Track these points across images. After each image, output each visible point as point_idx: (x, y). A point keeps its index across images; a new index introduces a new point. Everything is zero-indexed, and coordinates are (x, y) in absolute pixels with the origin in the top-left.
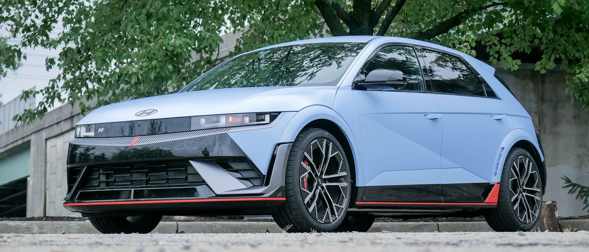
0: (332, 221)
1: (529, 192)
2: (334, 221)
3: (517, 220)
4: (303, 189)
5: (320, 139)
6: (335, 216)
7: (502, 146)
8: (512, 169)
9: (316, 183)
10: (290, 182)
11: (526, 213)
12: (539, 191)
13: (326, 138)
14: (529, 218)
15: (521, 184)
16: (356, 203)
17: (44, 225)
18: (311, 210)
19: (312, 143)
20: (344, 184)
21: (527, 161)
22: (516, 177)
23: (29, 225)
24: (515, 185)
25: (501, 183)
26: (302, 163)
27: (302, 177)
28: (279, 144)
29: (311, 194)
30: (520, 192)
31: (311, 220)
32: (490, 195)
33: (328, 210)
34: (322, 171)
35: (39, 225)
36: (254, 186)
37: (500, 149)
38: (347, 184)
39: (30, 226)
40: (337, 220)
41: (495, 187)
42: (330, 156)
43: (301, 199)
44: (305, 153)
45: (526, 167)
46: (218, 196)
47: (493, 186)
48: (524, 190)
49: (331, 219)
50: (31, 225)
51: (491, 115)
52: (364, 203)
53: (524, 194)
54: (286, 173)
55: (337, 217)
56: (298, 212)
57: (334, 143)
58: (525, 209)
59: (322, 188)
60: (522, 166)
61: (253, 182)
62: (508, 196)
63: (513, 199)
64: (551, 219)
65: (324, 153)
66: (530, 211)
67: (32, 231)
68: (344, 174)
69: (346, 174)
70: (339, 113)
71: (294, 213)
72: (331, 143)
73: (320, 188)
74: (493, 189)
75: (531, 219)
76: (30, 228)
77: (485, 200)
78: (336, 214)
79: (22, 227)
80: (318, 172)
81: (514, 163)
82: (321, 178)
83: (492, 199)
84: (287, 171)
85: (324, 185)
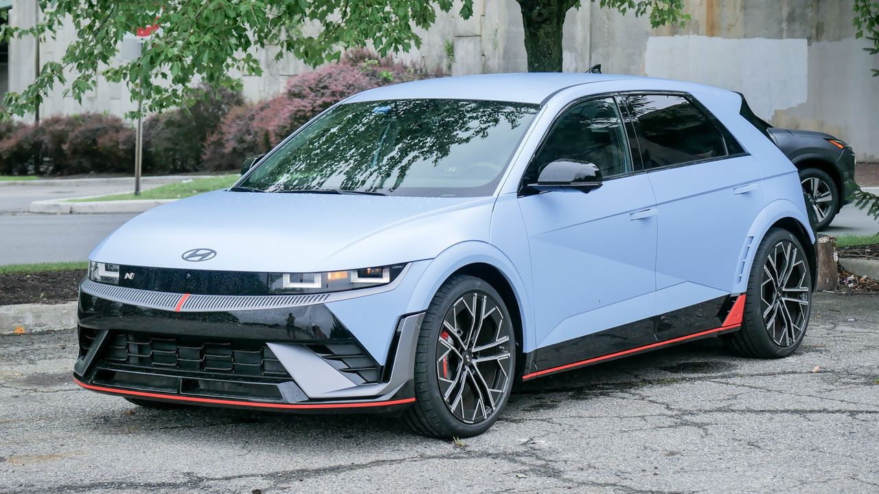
0: (486, 417)
1: (791, 295)
2: (488, 415)
3: (772, 345)
4: (441, 379)
5: (468, 294)
6: (492, 408)
7: (750, 234)
8: (765, 267)
9: (462, 363)
10: (422, 371)
11: (786, 330)
12: (807, 290)
13: (475, 291)
14: (790, 336)
15: (779, 285)
16: (524, 377)
17: (43, 312)
18: (453, 408)
19: (455, 305)
20: (505, 355)
21: (789, 248)
22: (772, 278)
23: (18, 313)
24: (769, 290)
25: (748, 294)
26: (440, 338)
27: (439, 360)
28: (405, 316)
29: (454, 384)
30: (778, 297)
31: (454, 423)
32: (731, 313)
33: (481, 401)
34: (471, 342)
35: (34, 313)
36: (367, 382)
37: (747, 239)
38: (509, 354)
39: (19, 315)
40: (493, 414)
41: (738, 300)
42: (483, 316)
43: (438, 395)
44: (444, 323)
45: (787, 258)
46: (311, 400)
47: (735, 298)
48: (784, 294)
49: (485, 412)
50: (22, 313)
51: (734, 187)
52: (535, 374)
53: (783, 299)
54: (416, 357)
55: (494, 408)
56: (435, 415)
57: (489, 296)
58: (785, 325)
59: (471, 367)
60: (781, 258)
61: (364, 377)
62: (759, 311)
63: (766, 313)
64: (826, 266)
65: (473, 314)
66: (792, 324)
67: (23, 321)
68: (505, 339)
69: (508, 339)
70: (497, 246)
71: (428, 415)
72: (485, 297)
73: (467, 369)
74: (736, 303)
75: (794, 337)
76: (20, 318)
77: (722, 323)
78: (493, 404)
79: (8, 317)
80: (465, 344)
81: (769, 256)
82: (470, 353)
83: (734, 319)
84: (417, 353)
85: (474, 362)
